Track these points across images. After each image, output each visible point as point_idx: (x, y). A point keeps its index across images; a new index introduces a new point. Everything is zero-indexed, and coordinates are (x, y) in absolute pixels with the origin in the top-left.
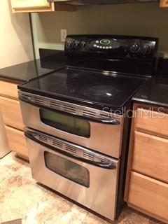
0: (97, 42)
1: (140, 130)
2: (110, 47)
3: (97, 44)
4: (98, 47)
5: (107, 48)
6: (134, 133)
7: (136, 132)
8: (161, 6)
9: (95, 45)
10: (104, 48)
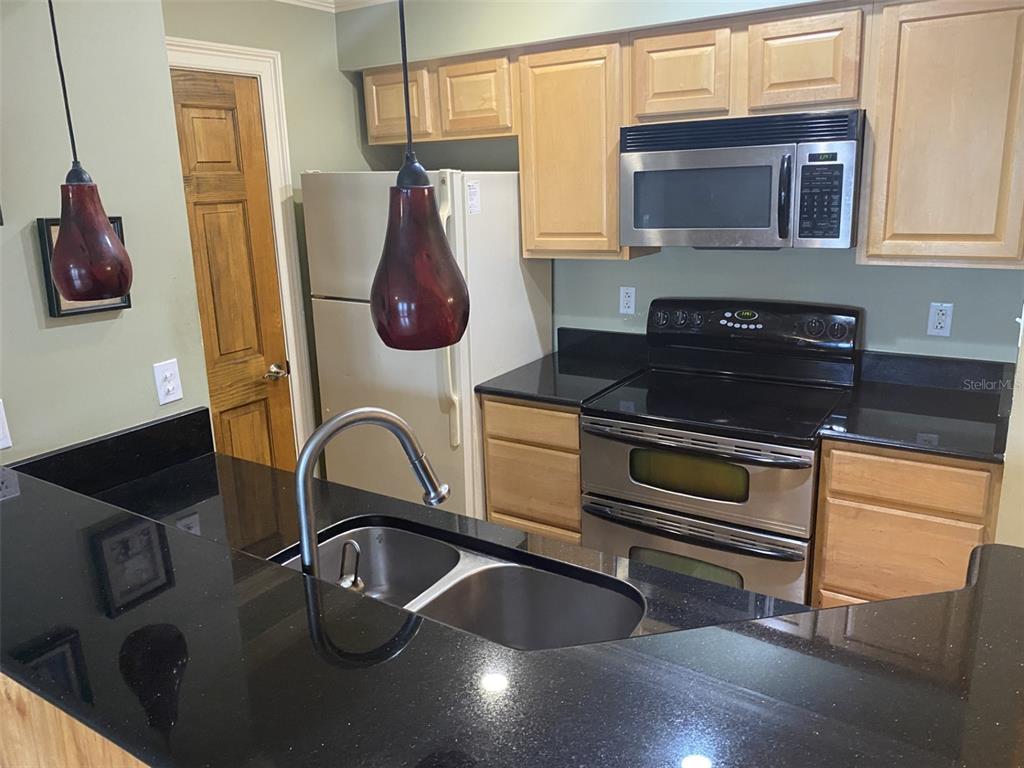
0: (728, 315)
1: (837, 494)
2: (760, 326)
3: (728, 320)
4: (730, 324)
5: (752, 327)
6: (825, 500)
7: (830, 500)
8: (857, 263)
9: (723, 322)
10: (745, 326)
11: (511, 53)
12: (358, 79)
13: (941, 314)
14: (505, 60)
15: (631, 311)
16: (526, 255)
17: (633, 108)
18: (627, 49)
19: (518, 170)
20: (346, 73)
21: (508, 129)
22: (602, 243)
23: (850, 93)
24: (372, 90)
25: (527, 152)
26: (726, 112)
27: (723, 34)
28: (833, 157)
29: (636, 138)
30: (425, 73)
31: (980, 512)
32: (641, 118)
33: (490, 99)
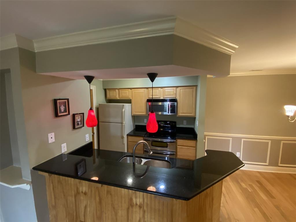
0: (160, 123)
6: (177, 146)
10: (162, 124)
11: (131, 89)
12: (105, 90)
13: (185, 122)
14: (130, 89)
15: (146, 122)
16: (132, 115)
17: (148, 96)
18: (147, 90)
19: (131, 103)
20: (104, 89)
21: (130, 98)
22: (144, 113)
23: (175, 97)
24: (108, 91)
25: (133, 101)
26: (160, 98)
27: (160, 89)
28: (174, 104)
29: (148, 101)
30: (117, 90)
31: (195, 146)
32: (149, 98)
33: (127, 94)
